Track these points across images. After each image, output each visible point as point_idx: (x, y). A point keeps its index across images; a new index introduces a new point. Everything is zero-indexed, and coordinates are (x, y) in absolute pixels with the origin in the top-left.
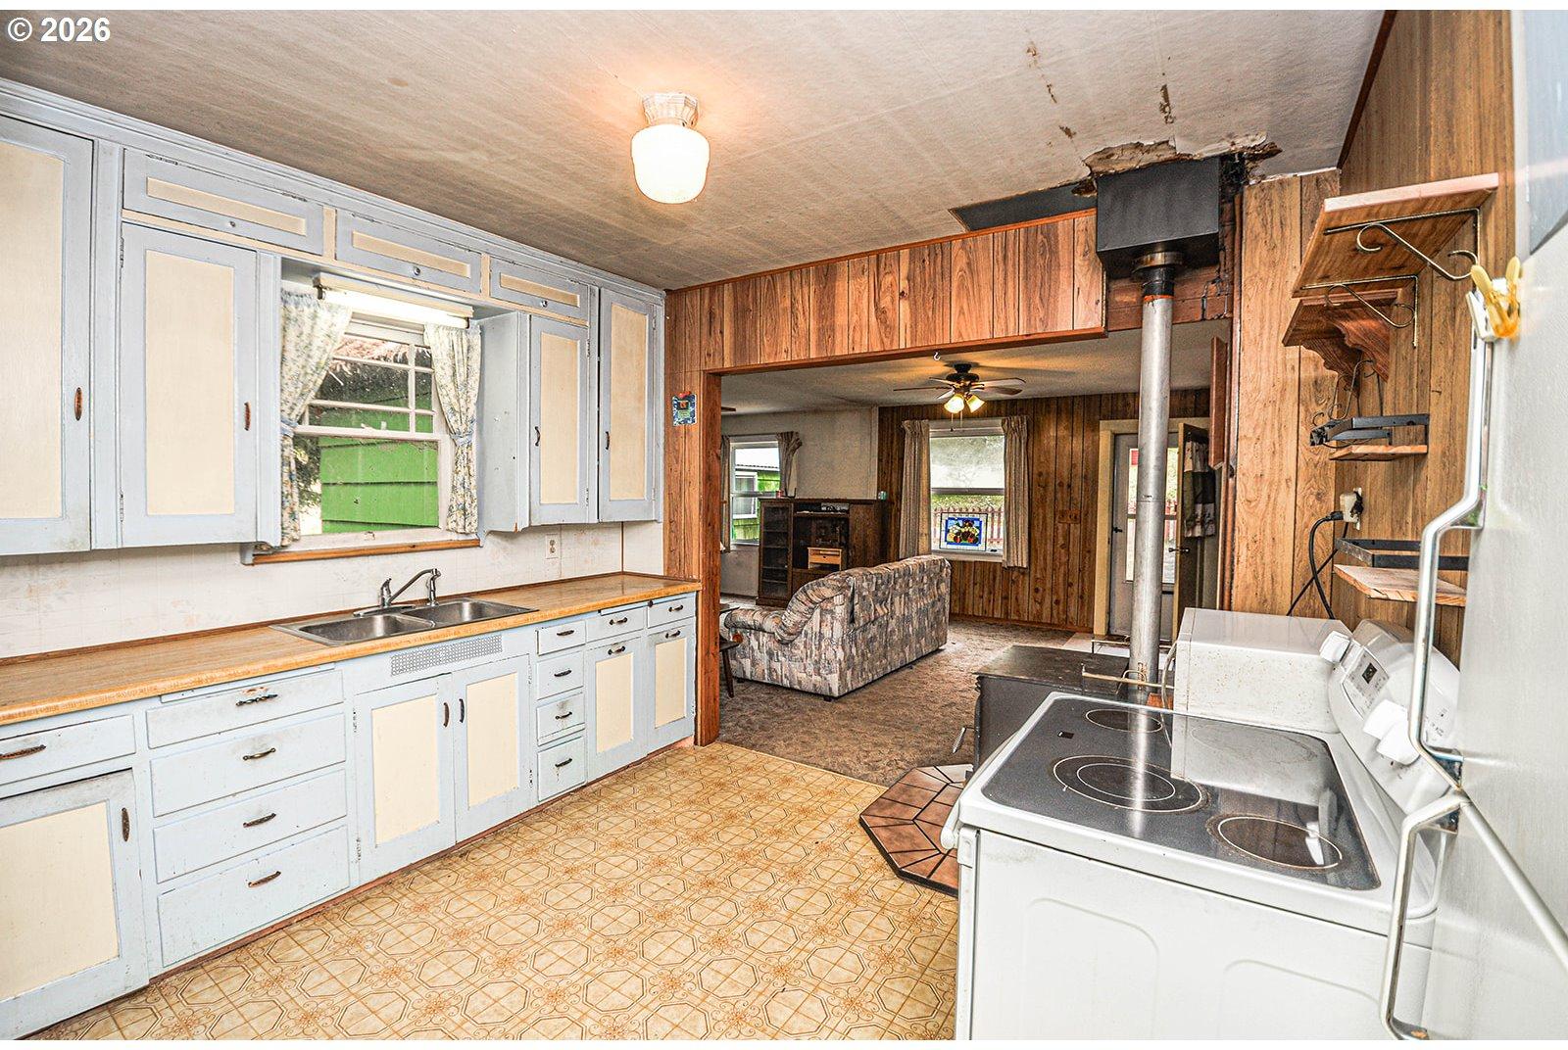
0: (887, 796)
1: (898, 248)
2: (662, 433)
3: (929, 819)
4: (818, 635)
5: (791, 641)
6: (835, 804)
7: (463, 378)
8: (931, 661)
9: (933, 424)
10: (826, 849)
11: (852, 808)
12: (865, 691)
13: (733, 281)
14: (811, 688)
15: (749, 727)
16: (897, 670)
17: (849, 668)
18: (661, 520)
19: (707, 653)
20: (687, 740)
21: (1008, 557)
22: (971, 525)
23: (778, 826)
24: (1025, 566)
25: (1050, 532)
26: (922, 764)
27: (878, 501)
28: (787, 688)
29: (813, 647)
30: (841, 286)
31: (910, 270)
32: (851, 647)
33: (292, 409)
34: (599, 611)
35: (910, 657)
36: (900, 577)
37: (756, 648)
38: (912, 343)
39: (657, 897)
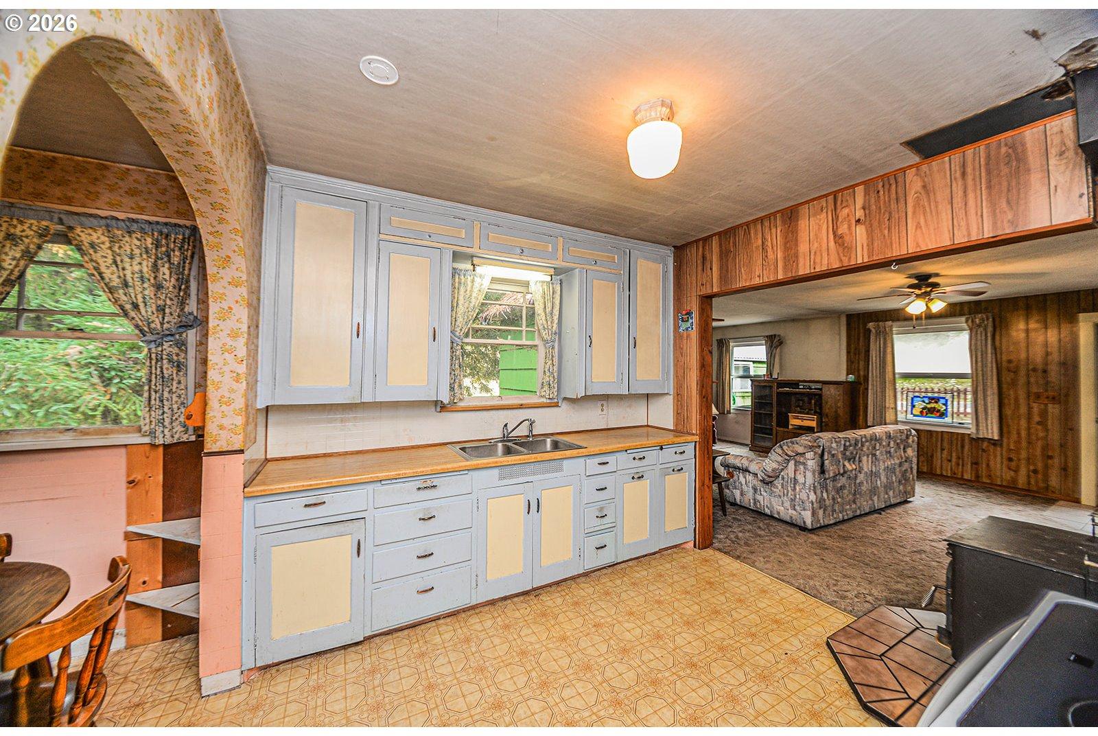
0: (853, 626)
1: (853, 187)
2: (672, 337)
3: (897, 659)
4: (793, 480)
5: (771, 482)
6: (804, 621)
7: (550, 309)
8: (899, 510)
9: (895, 324)
10: (794, 661)
11: (820, 629)
12: (836, 528)
13: (719, 234)
14: (788, 519)
15: (736, 541)
16: (867, 514)
17: (820, 508)
18: (672, 393)
19: (703, 485)
20: (689, 544)
21: (978, 430)
22: (936, 402)
23: (753, 630)
24: (996, 438)
25: (1023, 410)
26: (890, 603)
27: (847, 382)
28: (768, 515)
29: (789, 488)
30: (803, 224)
31: (865, 202)
32: (822, 492)
33: (461, 330)
34: (626, 451)
35: (878, 504)
36: (867, 441)
37: (744, 483)
38: (869, 257)
39: (653, 664)
